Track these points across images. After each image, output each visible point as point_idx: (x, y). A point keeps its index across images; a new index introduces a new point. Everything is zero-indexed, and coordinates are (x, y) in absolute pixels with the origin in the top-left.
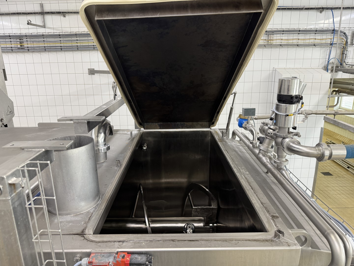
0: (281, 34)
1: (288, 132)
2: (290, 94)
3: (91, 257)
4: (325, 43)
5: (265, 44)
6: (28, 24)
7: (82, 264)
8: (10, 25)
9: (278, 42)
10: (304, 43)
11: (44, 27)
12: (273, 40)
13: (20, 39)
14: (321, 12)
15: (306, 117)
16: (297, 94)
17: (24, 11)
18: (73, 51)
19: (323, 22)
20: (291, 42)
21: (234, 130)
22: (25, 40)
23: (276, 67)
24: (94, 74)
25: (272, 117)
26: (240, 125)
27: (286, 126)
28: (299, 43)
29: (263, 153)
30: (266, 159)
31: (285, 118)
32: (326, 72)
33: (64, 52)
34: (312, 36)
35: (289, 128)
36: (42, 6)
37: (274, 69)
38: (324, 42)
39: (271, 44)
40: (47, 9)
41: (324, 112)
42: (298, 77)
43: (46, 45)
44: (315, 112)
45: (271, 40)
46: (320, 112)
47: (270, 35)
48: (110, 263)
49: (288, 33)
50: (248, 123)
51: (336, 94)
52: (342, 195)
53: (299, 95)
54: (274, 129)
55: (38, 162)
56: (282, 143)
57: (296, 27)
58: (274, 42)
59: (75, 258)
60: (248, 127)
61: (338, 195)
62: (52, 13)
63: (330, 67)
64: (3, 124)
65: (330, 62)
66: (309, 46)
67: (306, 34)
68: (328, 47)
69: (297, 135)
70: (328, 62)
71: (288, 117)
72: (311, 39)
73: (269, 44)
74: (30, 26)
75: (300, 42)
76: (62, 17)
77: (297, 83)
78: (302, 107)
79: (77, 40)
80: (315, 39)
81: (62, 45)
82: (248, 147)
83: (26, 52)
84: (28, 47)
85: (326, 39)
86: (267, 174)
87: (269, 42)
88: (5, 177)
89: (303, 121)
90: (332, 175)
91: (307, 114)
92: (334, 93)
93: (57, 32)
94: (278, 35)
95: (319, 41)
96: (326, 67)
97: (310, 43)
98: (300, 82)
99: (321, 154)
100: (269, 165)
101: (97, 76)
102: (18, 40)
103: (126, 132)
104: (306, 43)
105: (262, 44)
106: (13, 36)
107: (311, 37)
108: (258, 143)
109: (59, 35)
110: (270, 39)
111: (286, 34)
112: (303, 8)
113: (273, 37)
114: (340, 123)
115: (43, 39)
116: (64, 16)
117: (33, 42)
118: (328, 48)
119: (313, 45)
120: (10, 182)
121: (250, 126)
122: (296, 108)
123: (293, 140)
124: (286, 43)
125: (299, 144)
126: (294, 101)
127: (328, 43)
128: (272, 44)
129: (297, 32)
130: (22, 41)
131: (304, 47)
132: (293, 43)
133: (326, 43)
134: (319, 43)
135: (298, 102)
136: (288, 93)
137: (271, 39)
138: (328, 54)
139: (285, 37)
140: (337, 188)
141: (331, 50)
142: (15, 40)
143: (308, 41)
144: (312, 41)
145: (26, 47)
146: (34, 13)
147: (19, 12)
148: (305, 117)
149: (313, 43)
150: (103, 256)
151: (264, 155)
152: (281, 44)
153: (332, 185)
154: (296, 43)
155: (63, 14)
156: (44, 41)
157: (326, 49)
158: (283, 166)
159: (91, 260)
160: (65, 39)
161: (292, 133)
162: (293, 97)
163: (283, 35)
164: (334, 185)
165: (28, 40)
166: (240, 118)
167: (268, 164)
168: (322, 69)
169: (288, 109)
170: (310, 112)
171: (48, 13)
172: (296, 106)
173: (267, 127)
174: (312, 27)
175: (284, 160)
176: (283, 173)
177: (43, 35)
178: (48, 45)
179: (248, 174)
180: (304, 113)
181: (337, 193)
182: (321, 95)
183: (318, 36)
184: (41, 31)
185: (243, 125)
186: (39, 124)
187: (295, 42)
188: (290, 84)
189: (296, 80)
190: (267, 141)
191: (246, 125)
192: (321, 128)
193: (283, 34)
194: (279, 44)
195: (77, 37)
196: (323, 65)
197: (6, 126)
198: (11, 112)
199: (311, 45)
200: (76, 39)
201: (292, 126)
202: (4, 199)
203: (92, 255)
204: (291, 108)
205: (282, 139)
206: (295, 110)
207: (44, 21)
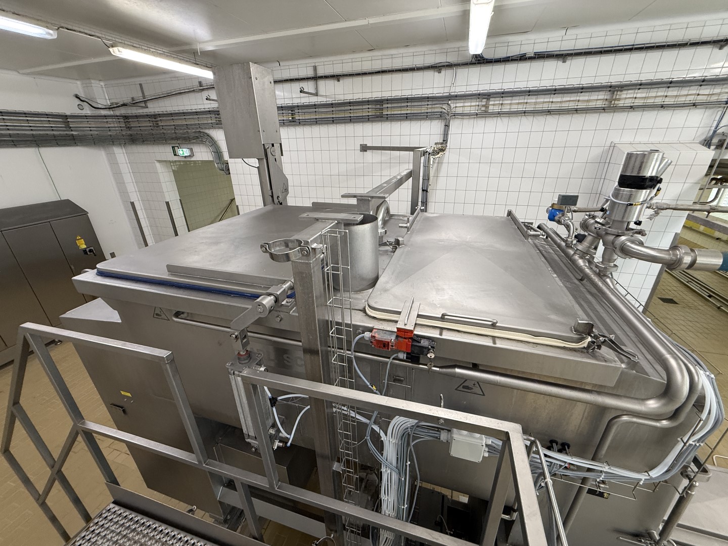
0: (635, 89)
1: (626, 229)
2: (641, 175)
3: (373, 332)
4: (716, 101)
5: (606, 106)
6: (301, 92)
7: (365, 337)
8: (282, 94)
9: (628, 103)
10: (675, 103)
11: (316, 94)
12: (619, 100)
13: (292, 111)
14: (721, 48)
15: (657, 213)
16: (654, 174)
17: (297, 77)
18: (345, 123)
19: (721, 64)
20: (651, 101)
21: (540, 224)
22: (297, 111)
23: (616, 141)
24: (366, 151)
25: (604, 207)
26: (552, 218)
27: (625, 220)
28: (665, 103)
29: (581, 253)
30: (584, 262)
31: (627, 207)
32: (706, 148)
33: (335, 125)
34: (694, 90)
35: (628, 222)
36: (315, 68)
37: (613, 145)
38: (714, 98)
39: (615, 105)
40: (320, 73)
41: (689, 207)
42: (660, 151)
43: (317, 117)
44: (674, 207)
45: (615, 100)
46: (682, 207)
47: (616, 92)
48: (392, 341)
49: (650, 87)
50: (563, 215)
51: (716, 184)
52: (690, 333)
53: (657, 177)
54: (603, 223)
55: (337, 230)
56: (613, 243)
57: (665, 76)
58: (621, 103)
59: (358, 331)
60: (563, 221)
61: (682, 332)
62: (326, 77)
63: (715, 141)
64: (279, 202)
65: (718, 132)
66: (683, 107)
67: (683, 87)
68: (720, 107)
69: (641, 233)
70: (715, 132)
71: (631, 207)
72: (690, 95)
73: (612, 106)
74: (302, 95)
75: (668, 101)
76: (336, 82)
77: (657, 159)
78: (656, 195)
79: (351, 110)
80: (698, 95)
81: (334, 116)
82: (559, 246)
83: (297, 125)
84: (299, 120)
85: (719, 94)
86: (581, 282)
87: (613, 102)
88: (309, 241)
89: (650, 218)
90: (677, 304)
91: (659, 209)
92: (714, 182)
93: (329, 100)
94: (630, 91)
95: (705, 98)
96: (709, 141)
97: (686, 102)
98: (663, 157)
99: (676, 261)
100: (587, 270)
101: (369, 153)
102: (290, 112)
103: (401, 218)
104: (678, 103)
105: (601, 106)
106: (285, 107)
107: (690, 92)
108: (575, 242)
109: (332, 104)
110: (614, 98)
111: (645, 88)
112: (687, 43)
113: (620, 95)
114: (715, 224)
115: (315, 110)
116: (339, 81)
117: (304, 113)
118: (720, 109)
119: (692, 104)
120: (313, 247)
121: (567, 219)
122: (647, 195)
123: (633, 238)
124: (642, 104)
125: (641, 244)
126: (647, 184)
127: (723, 100)
128: (617, 106)
129: (666, 85)
130: (293, 112)
131: (673, 108)
132: (655, 104)
133: (718, 101)
134: (705, 101)
135: (653, 187)
136: (639, 173)
137: (617, 97)
138: (717, 118)
139: (641, 94)
140: (681, 322)
141: (725, 112)
142: (287, 112)
143: (683, 99)
144: (691, 99)
145: (297, 120)
146: (307, 78)
147: (292, 78)
148: (654, 213)
149: (691, 102)
150: (385, 333)
151: (581, 258)
152: (632, 104)
153: (675, 317)
154: (660, 103)
155: (337, 77)
156: (315, 112)
157: (716, 111)
158: (608, 273)
159: (373, 335)
160: (337, 109)
161: (633, 229)
162: (647, 178)
163: (640, 91)
164: (677, 318)
165: (300, 111)
166: (553, 209)
167: (586, 268)
168: (700, 143)
169: (633, 197)
170: (665, 206)
171: (321, 77)
172: (648, 192)
173: (592, 221)
174: (697, 75)
175: (612, 264)
176: (607, 281)
177: (315, 105)
178: (320, 117)
179: (556, 277)
180: (654, 207)
181: (679, 329)
182: (686, 185)
183: (706, 90)
184: (313, 100)
185: (556, 218)
186: (313, 203)
187: (659, 101)
188: (645, 160)
189: (657, 154)
190: (589, 239)
191: (560, 218)
192: (676, 233)
193: (639, 89)
194: (629, 105)
195: (350, 106)
196: (703, 137)
197: (281, 204)
198: (285, 190)
199: (687, 105)
200: (349, 108)
201: (634, 220)
202: (307, 262)
203: (374, 330)
204: (639, 195)
205: (615, 236)
206: (644, 197)
207: (317, 88)
